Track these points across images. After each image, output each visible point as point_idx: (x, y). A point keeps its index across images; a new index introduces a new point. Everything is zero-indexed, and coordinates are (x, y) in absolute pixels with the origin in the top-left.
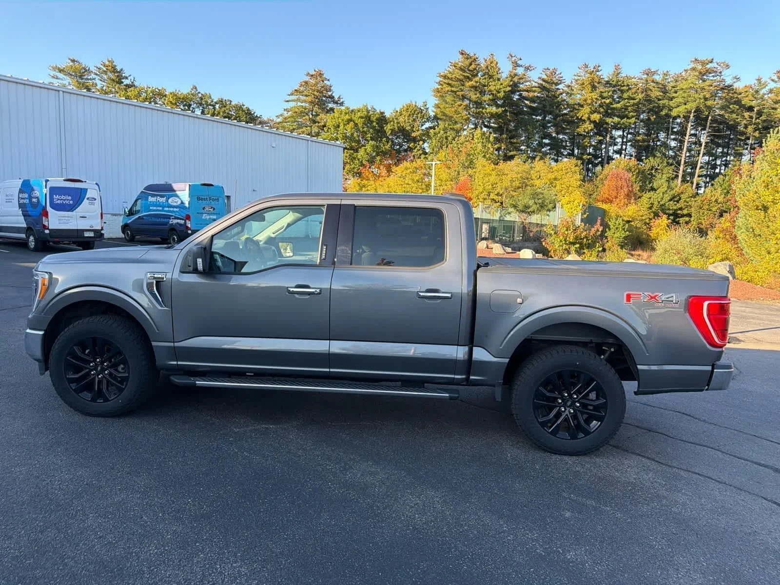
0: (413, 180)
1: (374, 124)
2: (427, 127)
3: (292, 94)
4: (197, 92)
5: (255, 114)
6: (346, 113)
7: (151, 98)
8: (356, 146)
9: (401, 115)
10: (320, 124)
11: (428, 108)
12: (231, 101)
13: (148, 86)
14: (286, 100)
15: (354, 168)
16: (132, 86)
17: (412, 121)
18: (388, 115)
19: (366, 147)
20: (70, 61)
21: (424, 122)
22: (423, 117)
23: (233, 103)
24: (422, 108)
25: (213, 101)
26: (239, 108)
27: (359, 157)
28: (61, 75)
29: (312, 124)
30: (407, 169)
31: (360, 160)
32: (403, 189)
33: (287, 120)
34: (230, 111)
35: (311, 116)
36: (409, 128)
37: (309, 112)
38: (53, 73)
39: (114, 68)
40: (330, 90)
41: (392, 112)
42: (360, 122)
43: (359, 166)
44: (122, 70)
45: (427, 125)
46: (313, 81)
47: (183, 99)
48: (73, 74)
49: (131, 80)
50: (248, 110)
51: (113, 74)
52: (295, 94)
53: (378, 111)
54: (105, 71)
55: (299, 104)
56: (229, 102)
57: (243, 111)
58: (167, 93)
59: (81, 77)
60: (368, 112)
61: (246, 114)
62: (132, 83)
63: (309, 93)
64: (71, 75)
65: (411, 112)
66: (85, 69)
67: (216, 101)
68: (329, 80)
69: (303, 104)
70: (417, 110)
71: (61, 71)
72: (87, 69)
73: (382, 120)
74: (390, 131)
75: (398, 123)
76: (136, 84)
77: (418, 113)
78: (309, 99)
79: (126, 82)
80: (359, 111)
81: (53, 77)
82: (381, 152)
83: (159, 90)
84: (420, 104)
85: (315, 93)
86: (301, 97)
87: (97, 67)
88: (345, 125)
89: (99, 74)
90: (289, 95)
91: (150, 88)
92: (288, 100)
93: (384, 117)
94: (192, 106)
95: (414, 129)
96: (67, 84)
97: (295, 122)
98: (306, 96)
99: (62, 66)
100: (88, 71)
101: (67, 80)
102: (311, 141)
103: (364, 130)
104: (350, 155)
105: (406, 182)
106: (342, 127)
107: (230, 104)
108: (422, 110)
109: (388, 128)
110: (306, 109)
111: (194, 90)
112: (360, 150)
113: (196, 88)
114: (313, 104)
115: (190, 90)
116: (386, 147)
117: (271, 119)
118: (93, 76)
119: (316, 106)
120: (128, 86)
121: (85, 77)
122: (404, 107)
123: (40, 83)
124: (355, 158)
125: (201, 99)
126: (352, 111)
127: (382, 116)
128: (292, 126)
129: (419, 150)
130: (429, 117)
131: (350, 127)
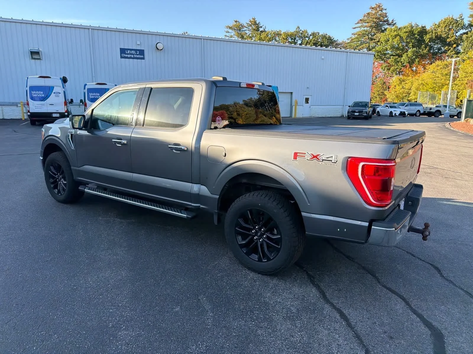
0: (442, 74)
1: (416, 36)
2: (462, 33)
3: (358, 23)
4: (299, 30)
5: (334, 40)
6: (395, 31)
7: (273, 37)
8: (401, 53)
9: (438, 27)
10: (375, 41)
11: (463, 19)
12: (319, 33)
13: (272, 30)
14: (354, 27)
15: (397, 69)
16: (264, 31)
17: (447, 30)
18: (428, 28)
19: (408, 53)
20: (234, 22)
21: (459, 30)
22: (458, 26)
23: (320, 34)
24: (458, 19)
25: (308, 35)
26: (324, 37)
27: (402, 60)
28: (230, 31)
29: (370, 41)
30: (438, 66)
31: (403, 62)
32: (433, 81)
33: (353, 41)
34: (318, 39)
35: (370, 36)
36: (445, 35)
37: (369, 33)
38: (226, 30)
39: (255, 22)
40: (386, 16)
41: (432, 25)
42: (404, 36)
43: (401, 67)
44: (259, 23)
45: (462, 31)
46: (374, 12)
47: (291, 35)
48: (236, 29)
49: (263, 28)
50: (329, 37)
51: (254, 25)
52: (360, 22)
53: (420, 26)
54: (250, 25)
55: (363, 29)
56: (318, 34)
57: (326, 38)
58: (282, 33)
59: (240, 30)
60: (412, 27)
61: (328, 40)
62: (264, 29)
63: (369, 20)
64: (235, 30)
65: (447, 23)
66: (241, 25)
67: (310, 34)
68: (386, 10)
69: (365, 29)
70: (453, 22)
71: (230, 28)
72: (243, 25)
73: (423, 32)
74: (429, 39)
75: (436, 33)
76: (266, 30)
77: (454, 24)
78: (369, 24)
79: (261, 29)
80: (405, 28)
81: (227, 32)
82: (419, 55)
83: (278, 32)
84: (456, 17)
85: (375, 20)
86: (364, 24)
87: (247, 23)
88: (393, 39)
89: (247, 27)
90: (356, 24)
91: (273, 31)
92: (355, 27)
93: (425, 30)
94: (296, 39)
95: (449, 36)
96: (233, 35)
97: (358, 41)
98: (368, 23)
99: (231, 25)
100: (243, 26)
101: (233, 33)
102: (349, 52)
103: (407, 41)
104: (395, 60)
105: (437, 76)
106: (390, 41)
107: (319, 34)
108: (457, 21)
109: (427, 38)
110: (366, 32)
111: (298, 29)
112: (403, 55)
113: (299, 28)
114: (372, 28)
115: (296, 29)
116: (424, 51)
117: (344, 41)
118: (245, 29)
119: (374, 29)
120: (262, 32)
121: (241, 30)
122: (442, 20)
123: (207, 37)
124: (398, 62)
125: (302, 34)
126: (400, 28)
127: (423, 30)
128: (356, 44)
129: (452, 51)
130: (464, 25)
131: (397, 40)
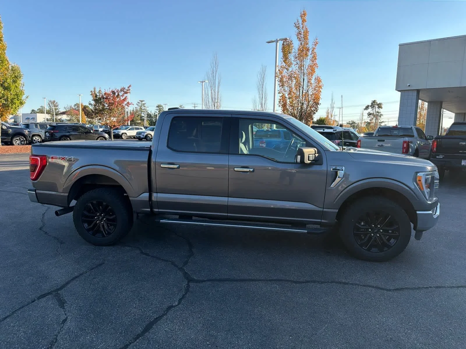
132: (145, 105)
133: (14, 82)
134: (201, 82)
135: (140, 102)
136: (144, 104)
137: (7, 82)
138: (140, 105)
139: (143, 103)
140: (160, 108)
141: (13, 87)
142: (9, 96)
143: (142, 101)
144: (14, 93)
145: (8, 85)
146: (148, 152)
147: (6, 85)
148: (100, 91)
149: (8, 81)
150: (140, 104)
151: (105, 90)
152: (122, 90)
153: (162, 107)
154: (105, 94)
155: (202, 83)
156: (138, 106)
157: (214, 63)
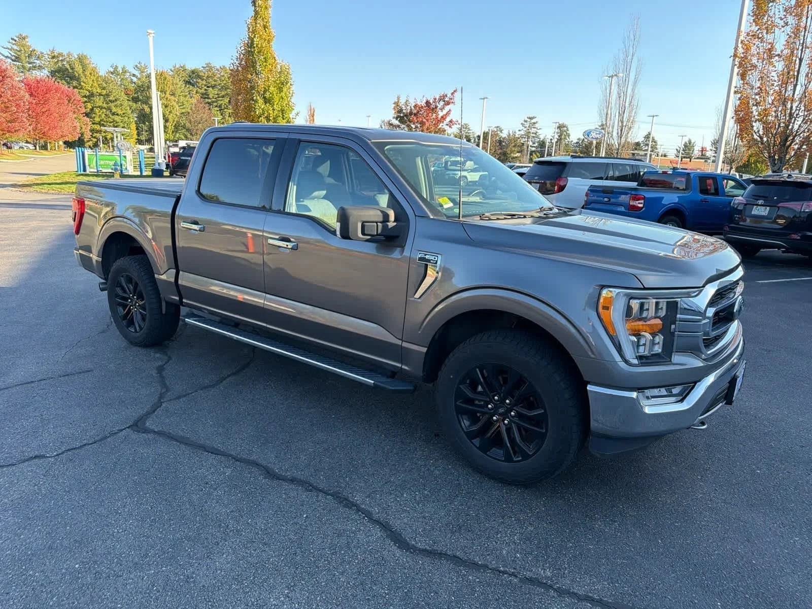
132: (537, 125)
133: (280, 90)
134: (609, 77)
135: (529, 120)
136: (534, 123)
137: (269, 92)
138: (527, 126)
139: (533, 121)
140: (562, 129)
141: (276, 99)
142: (271, 112)
143: (531, 118)
144: (279, 108)
145: (271, 95)
146: (174, 200)
147: (267, 95)
148: (407, 101)
149: (272, 89)
150: (528, 123)
151: (415, 99)
152: (442, 98)
153: (565, 129)
154: (415, 106)
155: (611, 78)
156: (523, 128)
157: (632, 36)
